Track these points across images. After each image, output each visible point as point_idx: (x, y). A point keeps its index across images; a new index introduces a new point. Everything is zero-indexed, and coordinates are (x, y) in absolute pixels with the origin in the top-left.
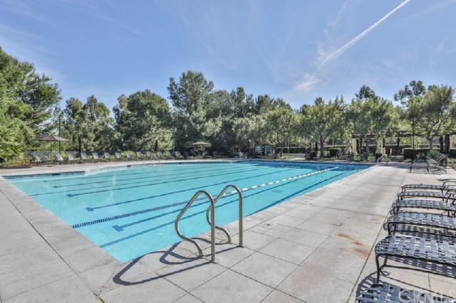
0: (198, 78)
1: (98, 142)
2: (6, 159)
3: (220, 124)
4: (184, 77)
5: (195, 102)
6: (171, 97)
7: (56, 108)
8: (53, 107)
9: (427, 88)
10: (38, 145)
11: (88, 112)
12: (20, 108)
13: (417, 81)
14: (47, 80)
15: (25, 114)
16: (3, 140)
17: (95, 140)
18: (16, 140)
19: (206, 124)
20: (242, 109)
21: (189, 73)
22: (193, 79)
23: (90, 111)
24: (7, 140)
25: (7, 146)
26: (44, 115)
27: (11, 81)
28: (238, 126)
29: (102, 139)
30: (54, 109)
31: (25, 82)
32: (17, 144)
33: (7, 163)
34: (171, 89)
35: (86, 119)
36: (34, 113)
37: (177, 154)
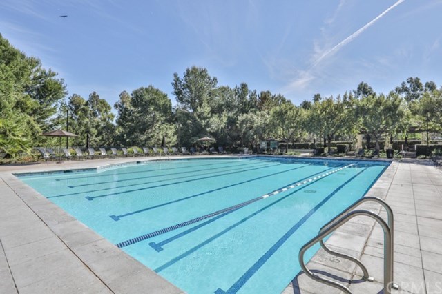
0: (203, 74)
1: (100, 138)
2: (14, 155)
3: (225, 119)
4: (188, 73)
5: (199, 98)
6: (176, 92)
7: (62, 103)
8: (59, 102)
9: (424, 84)
10: (44, 141)
11: (91, 109)
12: (28, 103)
13: (414, 78)
14: (54, 75)
15: (32, 109)
16: (11, 135)
17: (96, 136)
18: (23, 136)
19: (211, 120)
20: (245, 105)
21: (194, 68)
22: (197, 75)
23: (92, 107)
24: (14, 135)
25: (14, 141)
26: (50, 111)
27: (18, 76)
28: (243, 122)
29: (104, 134)
30: (60, 104)
31: (32, 77)
32: (24, 139)
33: (14, 159)
34: (175, 85)
35: (88, 115)
36: (40, 108)
37: (183, 149)
